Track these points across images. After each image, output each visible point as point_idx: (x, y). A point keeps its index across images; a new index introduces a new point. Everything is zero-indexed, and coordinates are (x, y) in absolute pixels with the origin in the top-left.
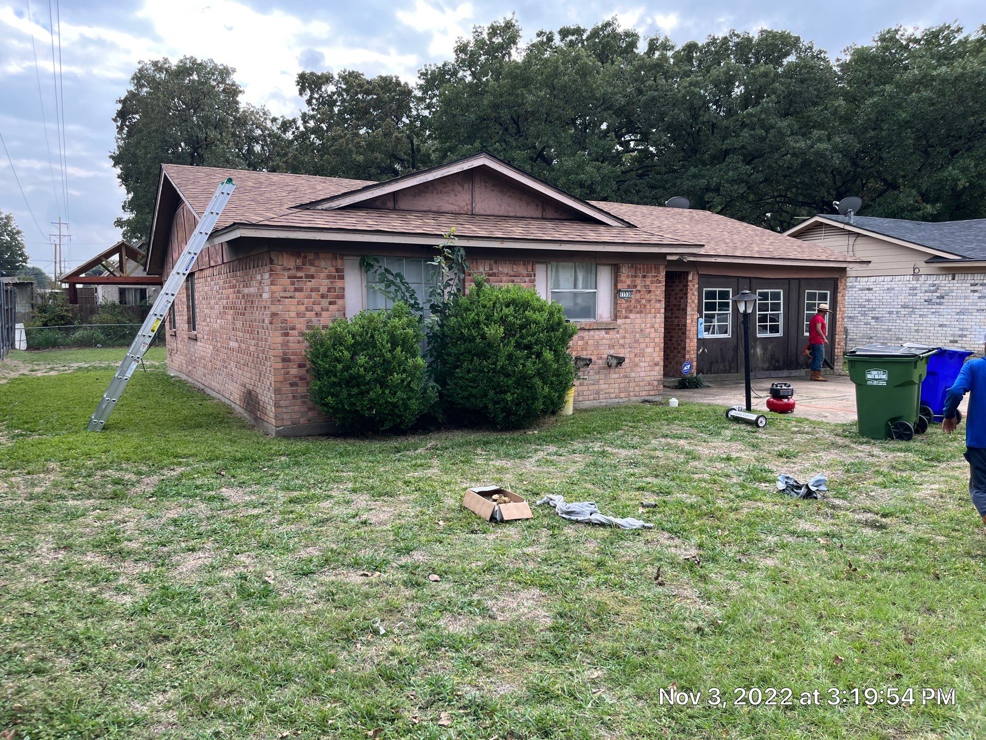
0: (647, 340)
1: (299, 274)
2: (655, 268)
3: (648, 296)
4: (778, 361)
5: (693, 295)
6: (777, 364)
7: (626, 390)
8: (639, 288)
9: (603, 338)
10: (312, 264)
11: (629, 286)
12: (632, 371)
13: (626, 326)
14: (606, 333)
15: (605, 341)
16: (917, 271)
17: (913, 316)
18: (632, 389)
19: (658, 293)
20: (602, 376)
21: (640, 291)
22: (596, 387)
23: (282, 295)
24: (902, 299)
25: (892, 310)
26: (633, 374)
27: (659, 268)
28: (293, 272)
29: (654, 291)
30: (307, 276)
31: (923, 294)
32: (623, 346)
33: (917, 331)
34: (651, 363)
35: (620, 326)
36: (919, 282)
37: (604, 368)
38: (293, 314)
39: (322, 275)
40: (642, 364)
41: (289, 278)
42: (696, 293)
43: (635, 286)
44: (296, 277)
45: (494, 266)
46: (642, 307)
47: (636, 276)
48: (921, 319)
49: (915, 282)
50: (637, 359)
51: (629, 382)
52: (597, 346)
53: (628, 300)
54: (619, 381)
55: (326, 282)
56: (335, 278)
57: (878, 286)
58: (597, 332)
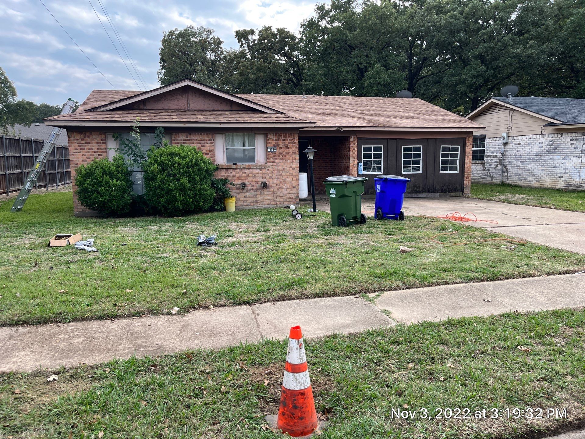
0: (287, 174)
1: (82, 142)
2: (291, 135)
3: (287, 151)
4: (419, 188)
5: (354, 149)
6: (418, 190)
7: (275, 201)
8: (281, 146)
9: (258, 173)
10: (89, 137)
11: (274, 145)
12: (278, 190)
13: (273, 167)
14: (260, 170)
15: (259, 175)
16: (543, 132)
17: (541, 161)
18: (279, 200)
19: (294, 148)
20: (259, 193)
21: (281, 148)
22: (255, 199)
23: (74, 151)
24: (535, 150)
25: (530, 157)
26: (279, 192)
27: (294, 135)
28: (80, 141)
29: (291, 148)
30: (86, 143)
31: (546, 147)
32: (271, 177)
33: (542, 170)
34: (291, 187)
35: (269, 167)
36: (544, 139)
37: (260, 189)
38: (81, 160)
39: (94, 142)
40: (285, 187)
41: (77, 144)
42: (356, 149)
43: (279, 145)
44: (81, 143)
45: (189, 136)
46: (284, 156)
47: (278, 140)
48: (544, 163)
49: (542, 139)
50: (281, 185)
51: (276, 197)
52: (255, 177)
53: (274, 153)
54: (270, 195)
55: (96, 145)
56: (101, 143)
57: (524, 142)
58: (255, 170)
